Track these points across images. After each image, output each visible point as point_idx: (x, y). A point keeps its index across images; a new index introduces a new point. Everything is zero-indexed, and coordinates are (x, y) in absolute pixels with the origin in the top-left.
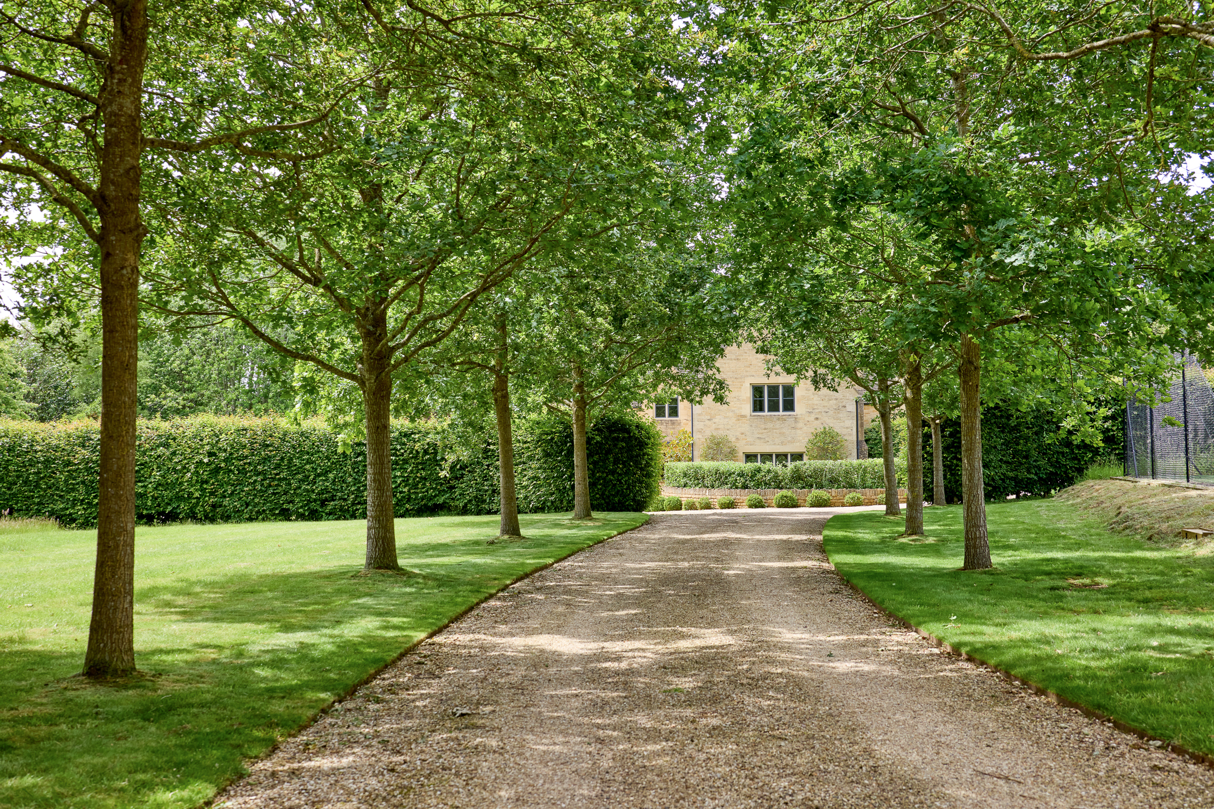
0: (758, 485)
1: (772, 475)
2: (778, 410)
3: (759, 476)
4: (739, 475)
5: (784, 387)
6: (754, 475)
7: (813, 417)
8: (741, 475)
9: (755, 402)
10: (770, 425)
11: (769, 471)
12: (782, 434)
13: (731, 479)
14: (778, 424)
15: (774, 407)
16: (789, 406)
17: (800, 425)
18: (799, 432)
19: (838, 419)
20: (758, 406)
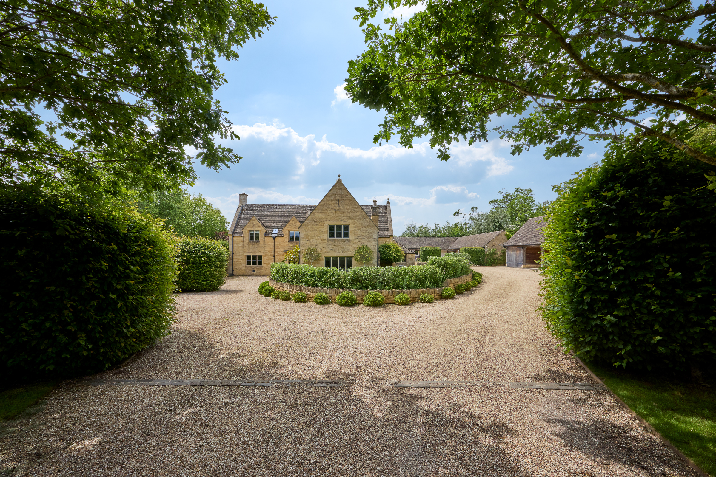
0: (324, 285)
1: (335, 277)
2: (341, 237)
3: (325, 278)
4: (310, 276)
5: (344, 226)
6: (321, 277)
7: (357, 241)
8: (312, 276)
9: (330, 233)
10: (337, 244)
11: (333, 274)
12: (343, 248)
13: (305, 279)
14: (341, 243)
15: (339, 235)
16: (346, 235)
17: (351, 244)
18: (351, 247)
19: (369, 241)
20: (331, 235)
